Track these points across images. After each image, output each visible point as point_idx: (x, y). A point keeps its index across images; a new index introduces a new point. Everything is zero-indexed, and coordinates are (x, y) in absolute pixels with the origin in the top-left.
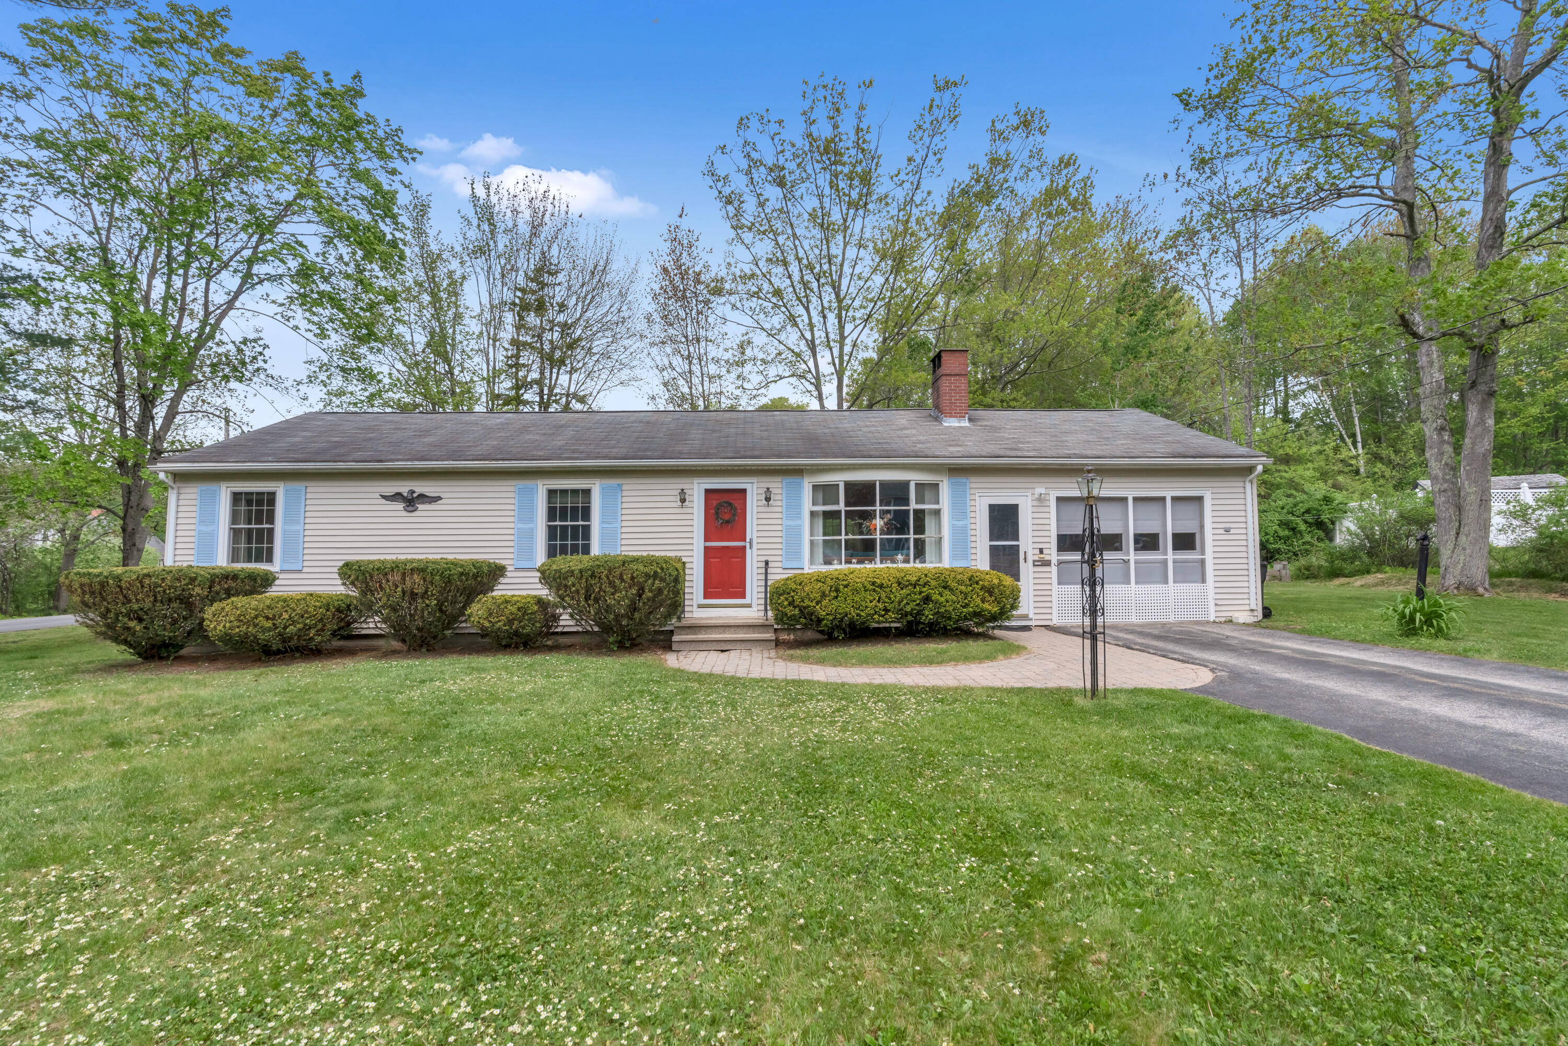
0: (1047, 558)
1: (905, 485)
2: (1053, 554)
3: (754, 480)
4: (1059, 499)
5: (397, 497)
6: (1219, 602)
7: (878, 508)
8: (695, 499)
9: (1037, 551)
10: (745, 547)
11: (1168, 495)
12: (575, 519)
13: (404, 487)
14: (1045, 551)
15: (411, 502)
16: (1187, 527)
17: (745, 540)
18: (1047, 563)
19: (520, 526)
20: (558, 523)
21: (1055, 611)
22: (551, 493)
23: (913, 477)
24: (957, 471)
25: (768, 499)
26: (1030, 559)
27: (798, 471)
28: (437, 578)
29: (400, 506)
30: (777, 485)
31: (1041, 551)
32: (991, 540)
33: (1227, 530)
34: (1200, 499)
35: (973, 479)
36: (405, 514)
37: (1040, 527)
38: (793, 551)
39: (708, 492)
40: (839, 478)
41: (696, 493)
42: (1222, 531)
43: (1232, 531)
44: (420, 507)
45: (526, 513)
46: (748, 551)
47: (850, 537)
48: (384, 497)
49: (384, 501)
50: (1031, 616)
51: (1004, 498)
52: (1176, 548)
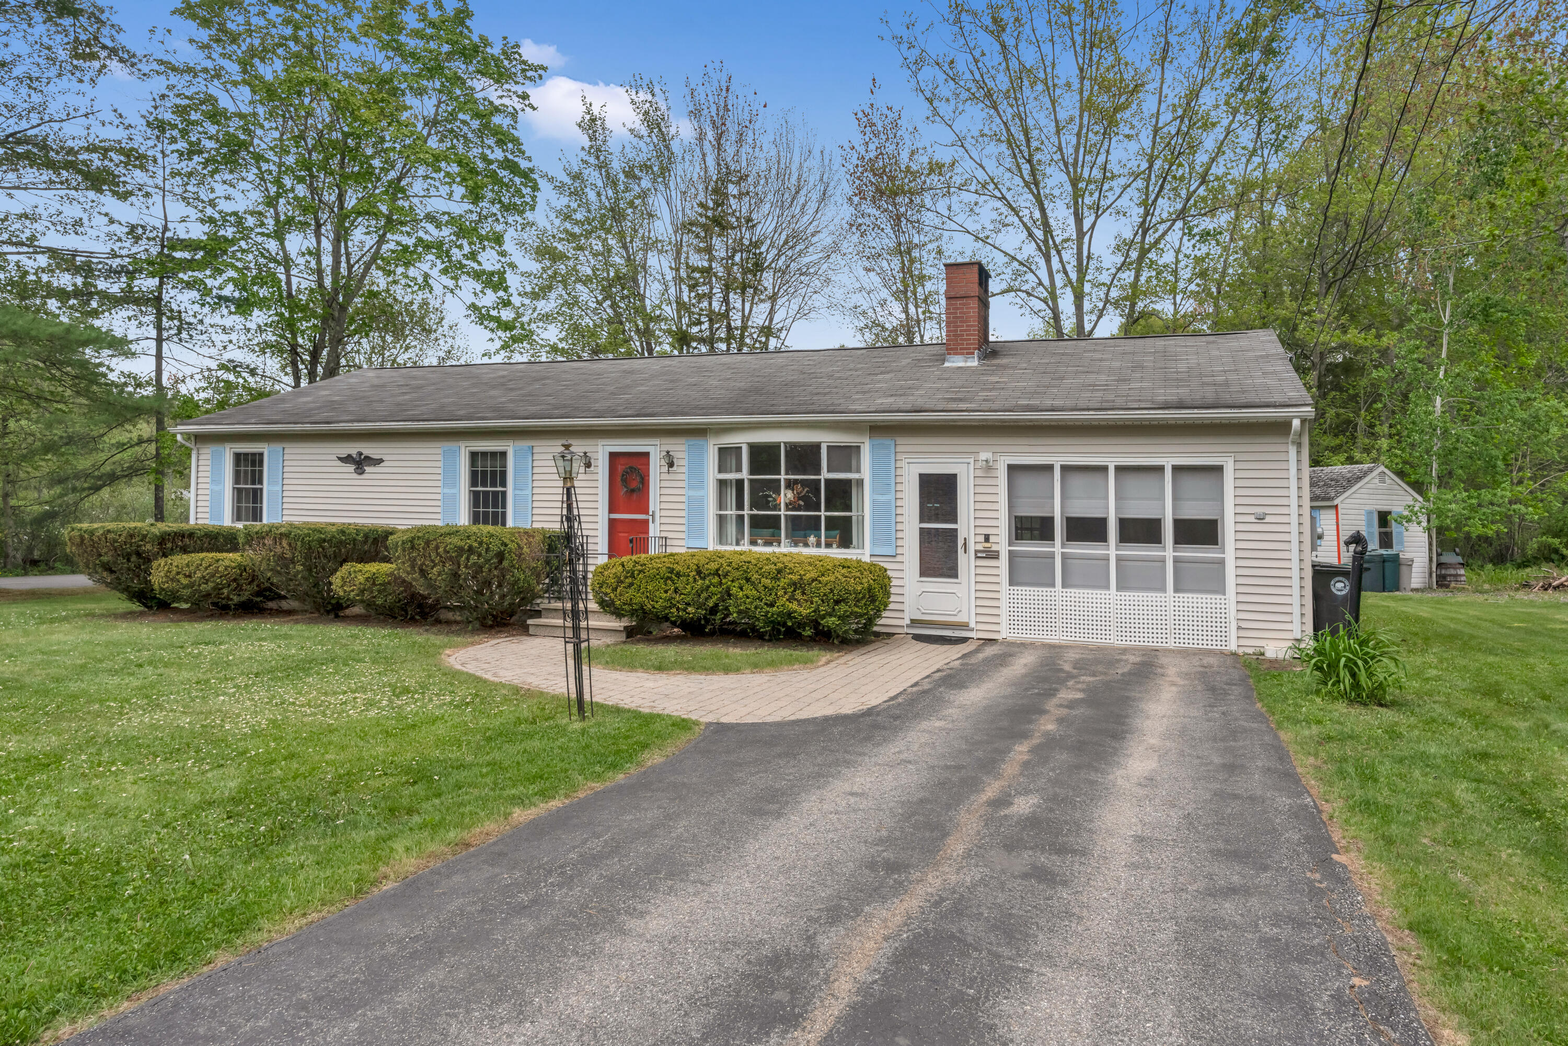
0: (994, 548)
1: (815, 448)
2: (1002, 542)
3: (657, 441)
4: (1011, 468)
5: (347, 459)
6: (1244, 625)
7: (783, 477)
8: (600, 463)
9: (982, 539)
10: (647, 521)
11: (1168, 462)
12: (494, 484)
13: (352, 449)
14: (992, 539)
15: (360, 463)
16: (1195, 511)
17: (647, 513)
18: (994, 556)
19: (446, 491)
20: (480, 489)
21: (1004, 619)
22: (474, 455)
23: (826, 438)
24: (877, 429)
25: (671, 465)
26: (972, 548)
27: (700, 432)
28: (299, 543)
29: (351, 468)
30: (680, 448)
31: (987, 538)
32: (921, 521)
33: (1260, 518)
34: (1219, 469)
35: (900, 440)
36: (355, 476)
37: (985, 506)
38: (695, 528)
39: (613, 456)
40: (742, 439)
41: (600, 456)
42: (1252, 519)
43: (1268, 519)
44: (368, 469)
45: (450, 478)
46: (651, 525)
47: (755, 512)
48: (340, 459)
49: (339, 463)
50: (972, 625)
51: (938, 466)
52: (1178, 541)
